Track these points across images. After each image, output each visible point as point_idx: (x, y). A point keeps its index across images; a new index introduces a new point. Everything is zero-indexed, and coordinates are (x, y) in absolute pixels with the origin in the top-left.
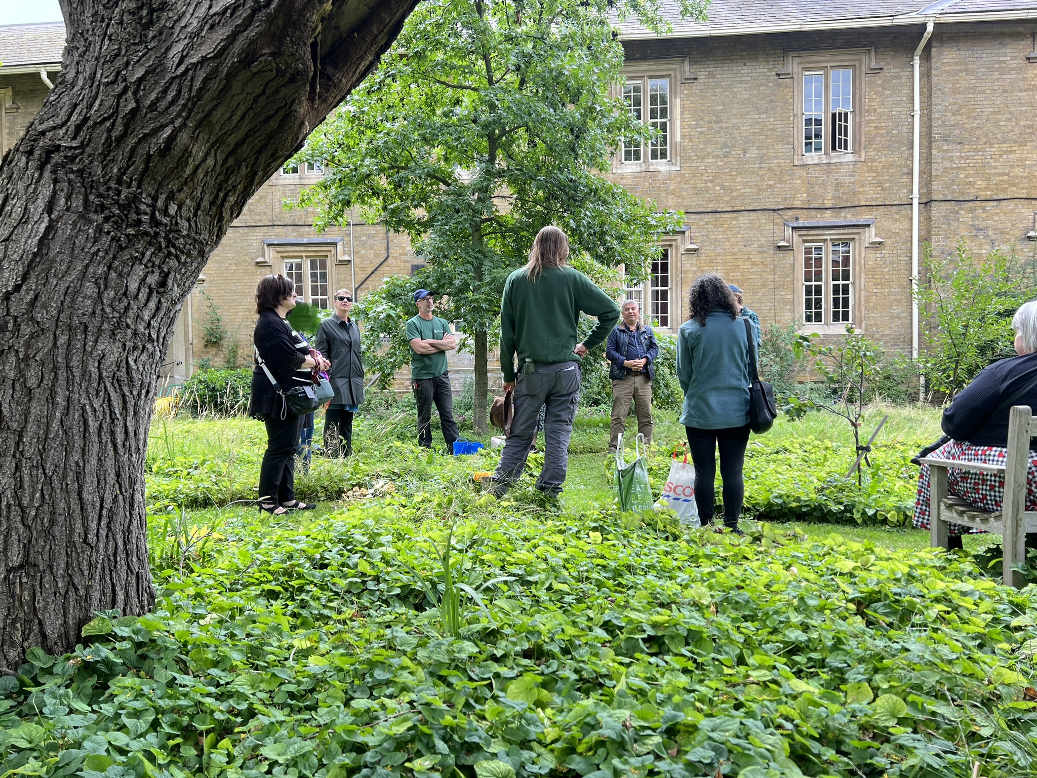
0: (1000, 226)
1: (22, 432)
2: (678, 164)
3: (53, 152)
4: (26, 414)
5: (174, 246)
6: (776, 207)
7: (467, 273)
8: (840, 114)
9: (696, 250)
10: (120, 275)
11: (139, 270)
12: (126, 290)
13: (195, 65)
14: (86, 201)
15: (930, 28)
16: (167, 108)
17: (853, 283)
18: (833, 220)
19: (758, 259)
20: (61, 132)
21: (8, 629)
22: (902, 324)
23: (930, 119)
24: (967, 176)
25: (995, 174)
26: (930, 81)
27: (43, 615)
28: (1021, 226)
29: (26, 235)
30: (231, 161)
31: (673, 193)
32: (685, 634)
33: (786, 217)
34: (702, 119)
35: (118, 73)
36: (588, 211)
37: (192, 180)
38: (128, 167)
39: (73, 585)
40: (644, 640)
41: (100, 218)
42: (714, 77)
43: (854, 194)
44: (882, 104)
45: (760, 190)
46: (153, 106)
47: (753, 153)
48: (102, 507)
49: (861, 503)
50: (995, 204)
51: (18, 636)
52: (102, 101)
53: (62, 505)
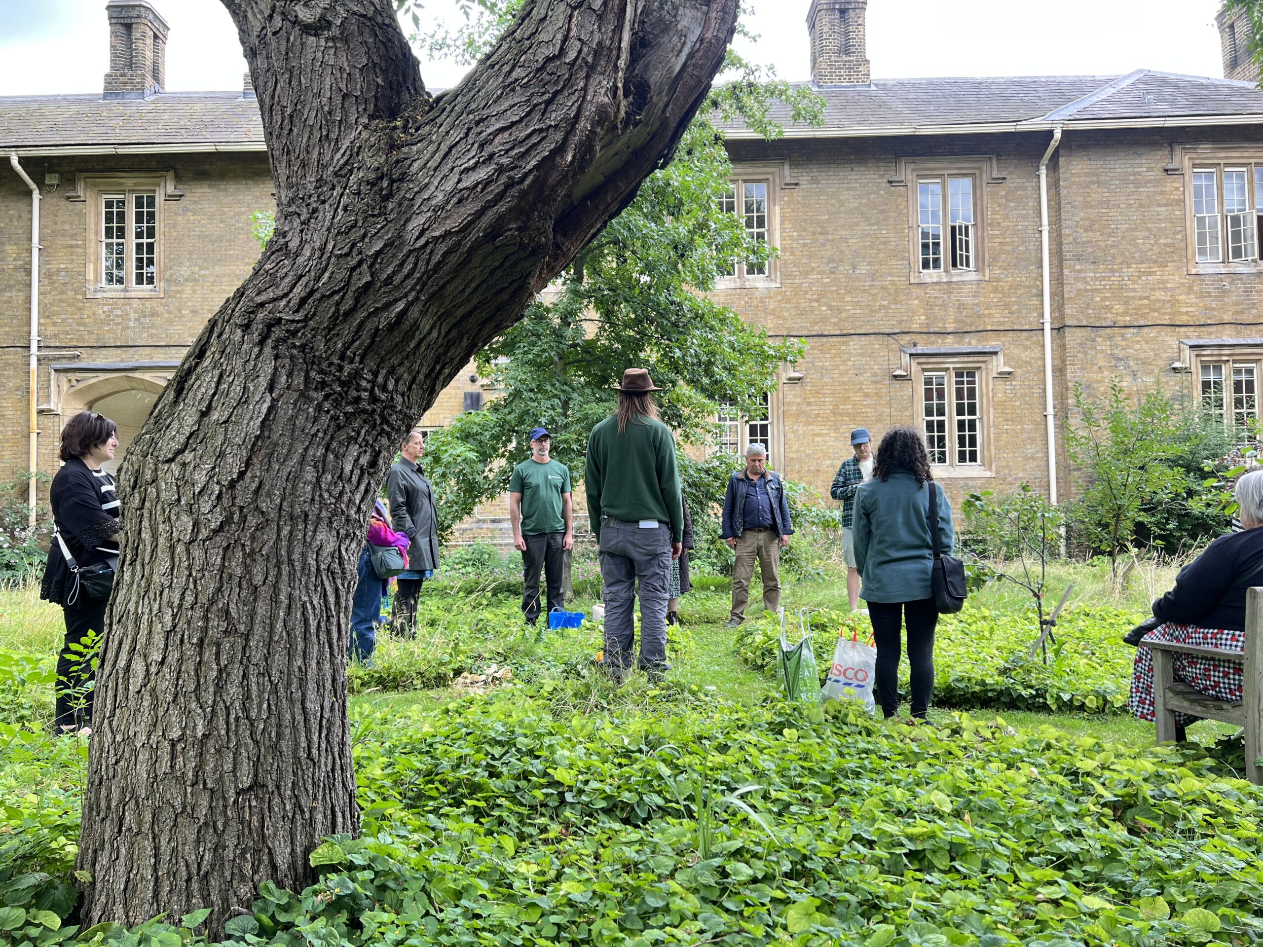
0: (1142, 356)
1: (248, 635)
2: (778, 280)
3: (273, 325)
4: (252, 615)
5: (388, 423)
6: (891, 331)
7: (554, 409)
8: (960, 227)
9: (800, 379)
10: (336, 457)
11: (354, 450)
12: (342, 473)
13: (436, 239)
14: (307, 377)
15: (1058, 135)
16: (403, 281)
17: (981, 419)
18: (956, 346)
19: (871, 390)
20: (283, 303)
21: (238, 861)
22: (1038, 466)
23: (1060, 235)
24: (1104, 299)
25: (1134, 298)
26: (1058, 193)
27: (273, 843)
28: (1164, 355)
29: (248, 416)
30: (454, 333)
31: (772, 313)
32: (948, 847)
33: (902, 343)
34: (805, 230)
35: (354, 245)
36: (695, 338)
37: (414, 353)
38: (353, 341)
39: (300, 807)
40: (905, 854)
41: (320, 396)
42: (818, 182)
43: (979, 317)
44: (1006, 218)
45: (872, 311)
46: (389, 279)
47: (863, 269)
48: (322, 716)
49: (1053, 686)
50: (1135, 330)
51: (248, 868)
52: (332, 273)
53: (288, 716)
